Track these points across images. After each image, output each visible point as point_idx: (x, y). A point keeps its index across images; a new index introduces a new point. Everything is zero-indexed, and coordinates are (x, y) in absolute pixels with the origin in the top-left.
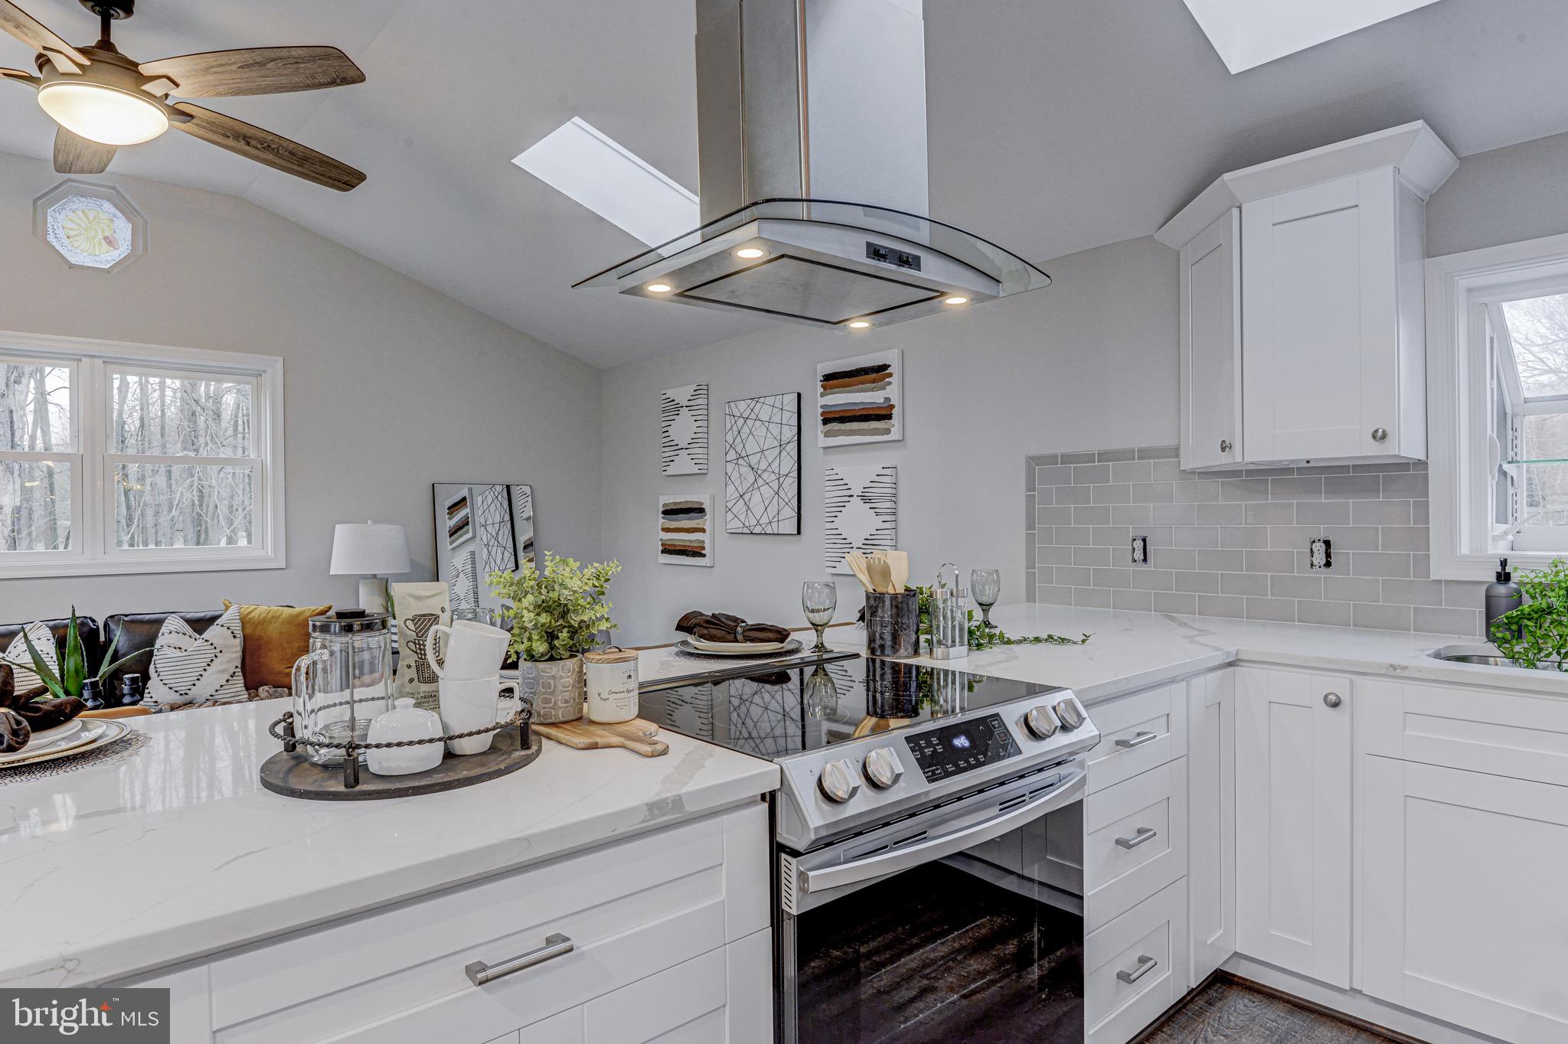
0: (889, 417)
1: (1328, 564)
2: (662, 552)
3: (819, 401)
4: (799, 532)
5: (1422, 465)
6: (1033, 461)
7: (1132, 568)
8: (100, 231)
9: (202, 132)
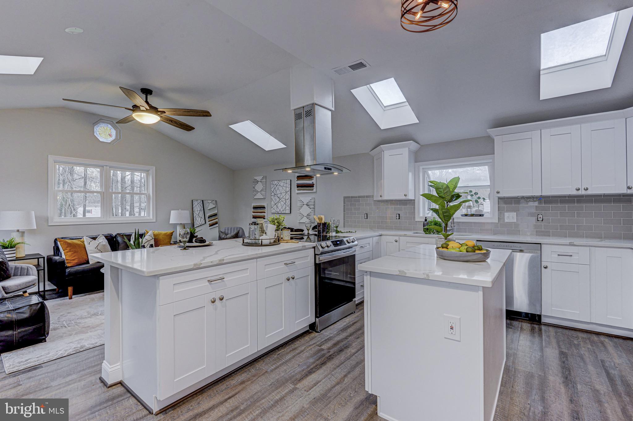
0: (313, 187)
1: (399, 219)
2: (253, 218)
3: (296, 182)
4: (291, 213)
5: (414, 200)
6: (345, 198)
7: (365, 220)
8: (107, 132)
9: (164, 121)
